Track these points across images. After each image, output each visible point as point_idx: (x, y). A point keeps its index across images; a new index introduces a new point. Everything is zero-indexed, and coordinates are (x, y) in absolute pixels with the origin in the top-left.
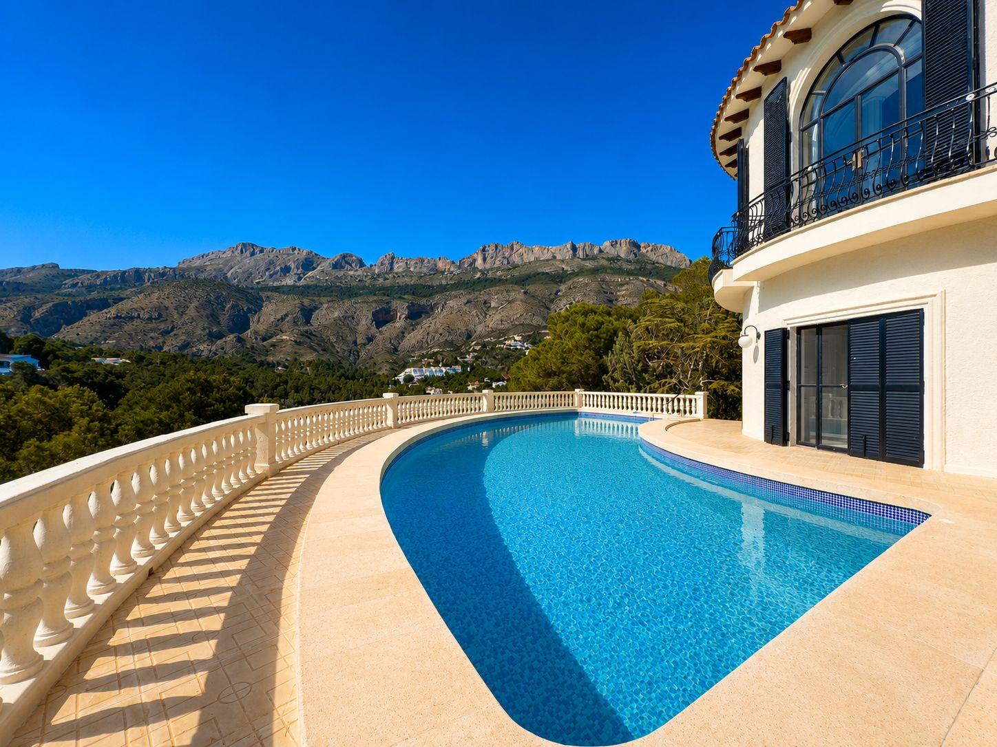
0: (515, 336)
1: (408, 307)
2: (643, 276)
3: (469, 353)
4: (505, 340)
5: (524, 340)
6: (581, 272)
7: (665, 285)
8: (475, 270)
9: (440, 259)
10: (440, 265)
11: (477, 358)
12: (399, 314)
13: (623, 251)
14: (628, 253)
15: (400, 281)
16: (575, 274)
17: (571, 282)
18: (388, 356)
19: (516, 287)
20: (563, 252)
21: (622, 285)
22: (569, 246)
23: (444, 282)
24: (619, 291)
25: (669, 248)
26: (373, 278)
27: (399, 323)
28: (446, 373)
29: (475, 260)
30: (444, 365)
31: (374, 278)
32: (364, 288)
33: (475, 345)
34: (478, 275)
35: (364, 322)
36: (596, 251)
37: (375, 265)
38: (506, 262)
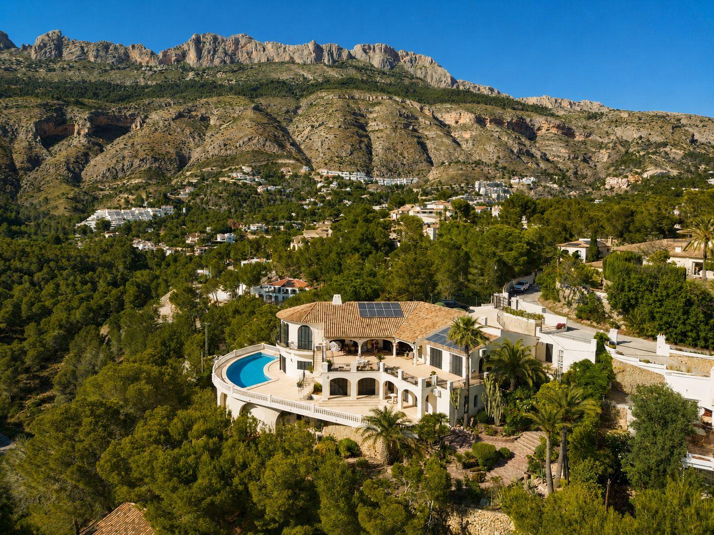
0: (243, 167)
1: (90, 119)
2: (399, 95)
3: (183, 187)
4: (231, 171)
5: (256, 172)
6: (326, 84)
7: (422, 109)
8: (186, 69)
9: (133, 47)
10: (135, 56)
11: (193, 195)
12: (76, 127)
13: (377, 60)
14: (384, 62)
15: (74, 76)
16: (318, 86)
17: (313, 97)
18: (65, 188)
19: (242, 100)
20: (303, 53)
21: (374, 105)
22: (311, 46)
23: (142, 82)
24: (371, 113)
25: (430, 59)
26: (29, 66)
27: (78, 140)
28: (155, 216)
29: (184, 55)
30: (151, 205)
31: (32, 66)
32: (17, 81)
33: (191, 176)
34: (191, 75)
35: (22, 136)
36: (345, 55)
37: (31, 47)
38: (228, 60)
